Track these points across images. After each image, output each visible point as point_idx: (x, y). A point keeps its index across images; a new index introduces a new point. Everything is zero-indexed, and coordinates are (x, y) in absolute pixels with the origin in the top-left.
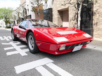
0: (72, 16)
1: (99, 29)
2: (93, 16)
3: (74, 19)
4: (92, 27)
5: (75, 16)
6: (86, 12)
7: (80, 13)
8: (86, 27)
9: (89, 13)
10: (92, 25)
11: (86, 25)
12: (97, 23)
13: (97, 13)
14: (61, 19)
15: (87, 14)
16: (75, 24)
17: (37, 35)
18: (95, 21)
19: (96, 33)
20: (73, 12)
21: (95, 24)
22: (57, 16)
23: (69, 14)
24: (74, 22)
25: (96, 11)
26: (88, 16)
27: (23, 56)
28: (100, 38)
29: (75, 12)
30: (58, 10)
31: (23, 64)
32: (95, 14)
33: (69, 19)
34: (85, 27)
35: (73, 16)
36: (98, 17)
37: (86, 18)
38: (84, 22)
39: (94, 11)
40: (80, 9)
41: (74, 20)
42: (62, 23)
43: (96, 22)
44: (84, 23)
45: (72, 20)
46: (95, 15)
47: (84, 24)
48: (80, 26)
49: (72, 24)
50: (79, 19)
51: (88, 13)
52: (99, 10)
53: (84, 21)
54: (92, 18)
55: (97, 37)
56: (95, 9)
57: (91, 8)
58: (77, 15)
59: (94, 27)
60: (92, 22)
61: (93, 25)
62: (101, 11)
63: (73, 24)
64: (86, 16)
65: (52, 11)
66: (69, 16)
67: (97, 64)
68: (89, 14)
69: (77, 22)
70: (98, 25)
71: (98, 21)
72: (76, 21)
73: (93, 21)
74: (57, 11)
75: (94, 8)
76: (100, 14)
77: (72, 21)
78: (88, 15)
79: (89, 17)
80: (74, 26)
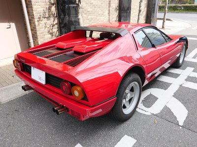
0: (42, 9)
3: (47, 16)
5: (50, 9)
16: (53, 26)
24: (49, 22)
33: (36, 14)
35: (45, 9)
41: (48, 18)
45: (45, 18)
49: (45, 27)
63: (48, 26)
77: (45, 20)
80: (51, 32)
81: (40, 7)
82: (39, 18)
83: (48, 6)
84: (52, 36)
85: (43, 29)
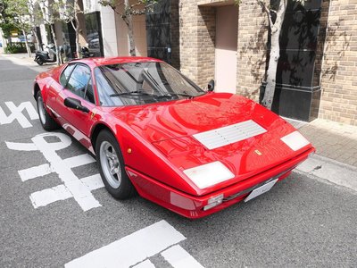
0: (249, 35)
1: (340, 91)
2: (323, 41)
3: (255, 46)
4: (318, 81)
5: (260, 35)
6: (299, 25)
7: (279, 29)
8: (296, 81)
9: (311, 30)
10: (318, 73)
11: (296, 75)
12: (336, 67)
13: (337, 32)
14: (210, 39)
15: (304, 35)
16: (260, 64)
17: (130, 150)
18: (329, 62)
19: (329, 103)
20: (255, 19)
21: (327, 72)
22: (196, 28)
23: (240, 27)
24: (255, 56)
25: (337, 24)
26: (307, 41)
27: (88, 213)
28: (338, 120)
29: (261, 19)
30: (199, 3)
31: (91, 250)
32: (332, 34)
33: (240, 43)
34: (292, 80)
35: (253, 35)
36: (339, 49)
37: (300, 47)
38: (290, 62)
39: (329, 25)
40: (280, 14)
41: (256, 50)
42: (214, 52)
43: (331, 66)
44: (292, 67)
45: (251, 48)
46: (332, 38)
47: (289, 69)
48: (274, 78)
49: (249, 63)
50: (275, 52)
51: (309, 31)
52: (347, 23)
53: (290, 59)
54: (319, 50)
55: (329, 118)
56: (332, 18)
57: (318, 14)
58: (266, 34)
59: (325, 81)
60: (320, 63)
61: (321, 74)
62: (354, 27)
63: (253, 63)
64: (301, 40)
65: (178, 8)
66: (240, 32)
67: (318, 252)
68: (311, 35)
69: (265, 59)
70: (337, 74)
71: (338, 62)
72: (262, 52)
73: (323, 61)
74: (196, 9)
75: (330, 13)
76: (348, 37)
77: (250, 53)
78: (306, 38)
79: (308, 47)
80: (256, 72)
81: (247, 32)
82: (243, 48)
83: (258, 31)
84: (257, 79)
85: (245, 66)
